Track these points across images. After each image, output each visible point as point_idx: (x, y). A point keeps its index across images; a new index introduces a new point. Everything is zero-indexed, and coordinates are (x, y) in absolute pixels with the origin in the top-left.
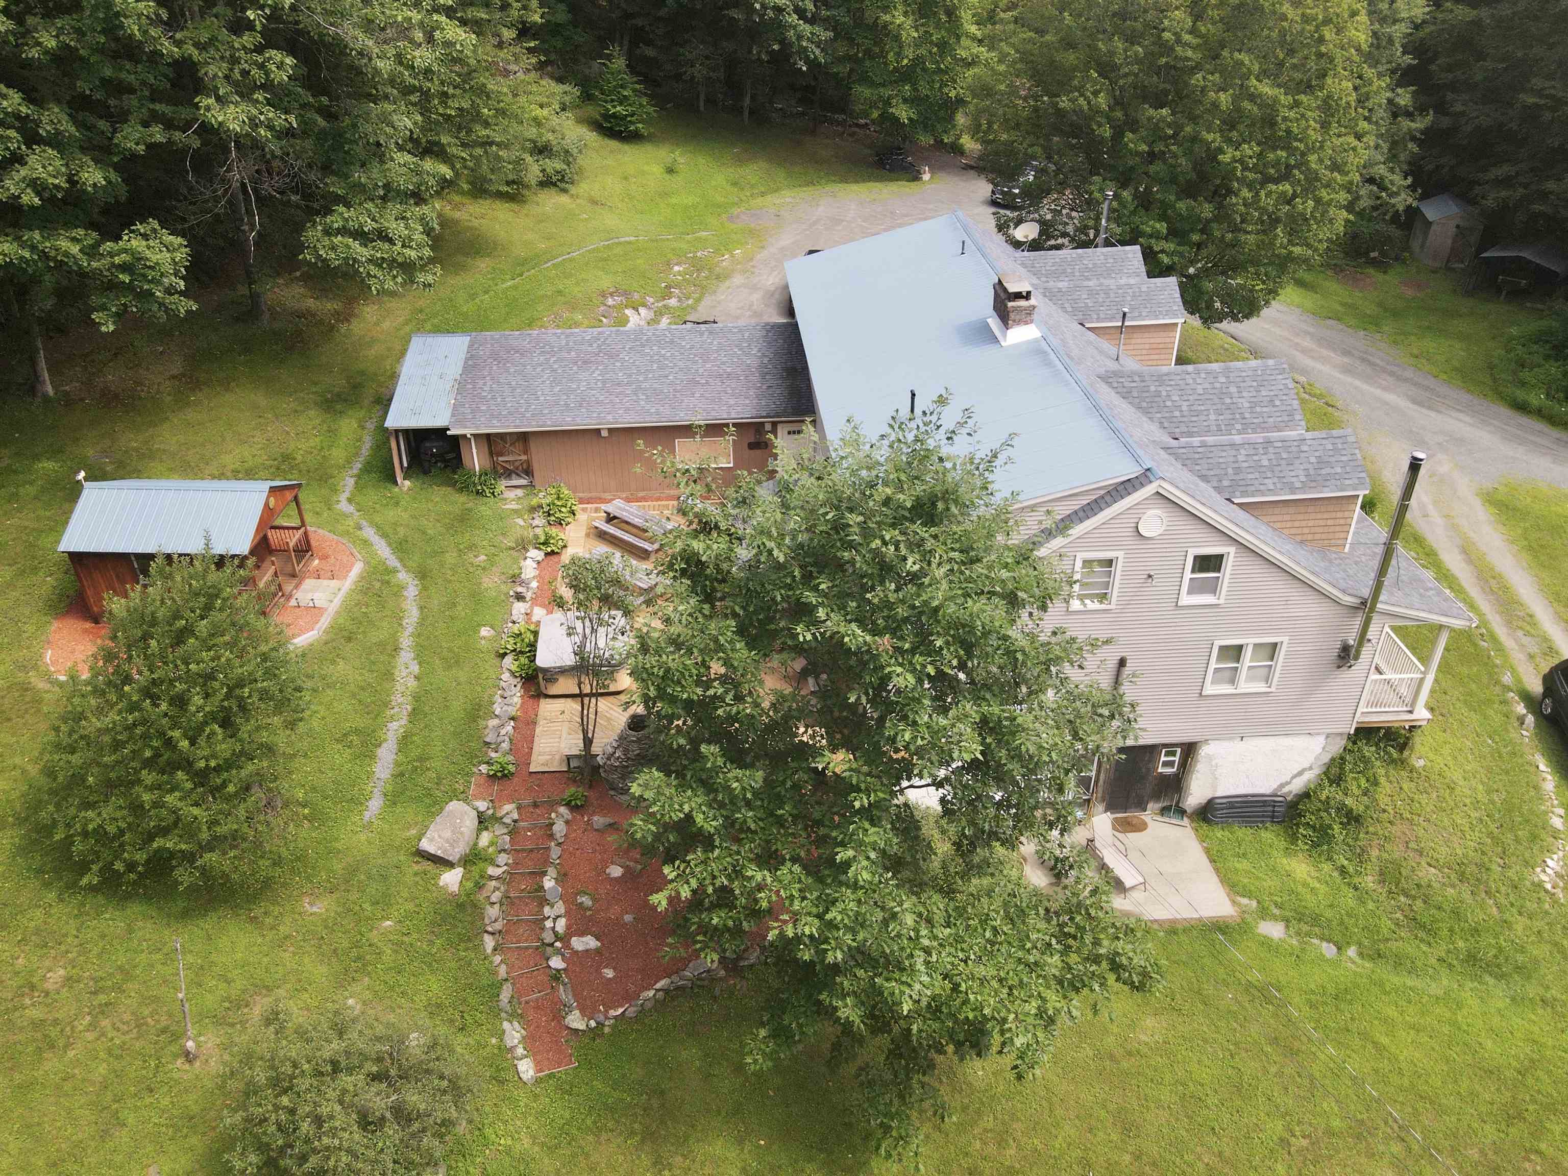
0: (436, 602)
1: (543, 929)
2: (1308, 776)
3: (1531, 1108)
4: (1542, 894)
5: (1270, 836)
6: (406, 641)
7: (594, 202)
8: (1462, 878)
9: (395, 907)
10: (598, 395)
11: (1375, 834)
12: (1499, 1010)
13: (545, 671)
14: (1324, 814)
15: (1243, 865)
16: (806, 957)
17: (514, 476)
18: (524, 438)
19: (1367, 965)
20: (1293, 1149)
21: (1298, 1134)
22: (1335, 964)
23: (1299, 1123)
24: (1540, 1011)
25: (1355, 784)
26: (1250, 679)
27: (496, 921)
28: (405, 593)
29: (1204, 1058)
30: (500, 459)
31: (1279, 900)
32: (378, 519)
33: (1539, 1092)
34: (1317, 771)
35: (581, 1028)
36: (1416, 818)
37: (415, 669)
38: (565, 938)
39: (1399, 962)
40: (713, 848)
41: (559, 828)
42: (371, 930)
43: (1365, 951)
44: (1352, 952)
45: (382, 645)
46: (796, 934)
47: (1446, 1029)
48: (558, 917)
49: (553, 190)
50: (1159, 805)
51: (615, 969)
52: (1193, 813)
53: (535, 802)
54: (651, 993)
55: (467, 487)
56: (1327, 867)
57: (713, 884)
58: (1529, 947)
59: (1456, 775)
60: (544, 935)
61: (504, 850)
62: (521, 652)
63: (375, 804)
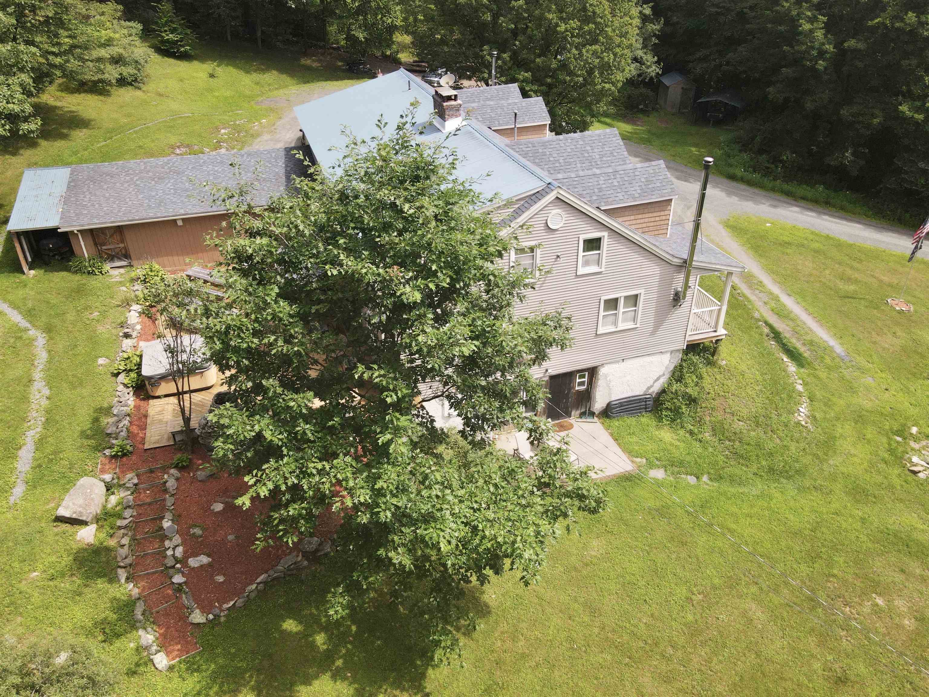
0: (61, 346)
1: (165, 557)
2: (663, 381)
3: (823, 550)
4: (801, 428)
5: (646, 419)
6: (37, 375)
7: (160, 95)
8: (758, 425)
9: (40, 561)
10: (172, 198)
11: (706, 407)
12: (792, 497)
13: (150, 378)
14: (675, 401)
15: (634, 439)
16: (365, 521)
17: (116, 259)
18: (119, 230)
19: (715, 485)
20: (694, 602)
21: (696, 592)
22: (697, 487)
23: (695, 585)
24: (815, 494)
25: (691, 379)
26: (624, 320)
27: (126, 558)
28: (36, 344)
29: (632, 558)
30: (104, 247)
31: (658, 456)
32: (10, 297)
33: (825, 540)
34: (667, 376)
35: (202, 621)
36: (727, 394)
37: (46, 392)
38: (183, 561)
39: (733, 480)
40: (282, 457)
41: (171, 484)
42: (20, 582)
43: (712, 477)
44: (705, 478)
45: (18, 380)
46: (354, 504)
47: (766, 513)
48: (176, 546)
49: (130, 88)
50: (578, 412)
51: (224, 575)
52: (599, 414)
53: (150, 469)
54: (254, 586)
55: (80, 270)
56: (682, 432)
57: (286, 484)
58: (801, 459)
59: (743, 367)
60: (166, 561)
61: (129, 507)
62: (131, 370)
63: (19, 490)
